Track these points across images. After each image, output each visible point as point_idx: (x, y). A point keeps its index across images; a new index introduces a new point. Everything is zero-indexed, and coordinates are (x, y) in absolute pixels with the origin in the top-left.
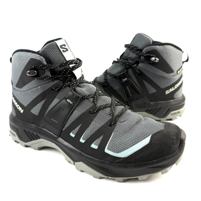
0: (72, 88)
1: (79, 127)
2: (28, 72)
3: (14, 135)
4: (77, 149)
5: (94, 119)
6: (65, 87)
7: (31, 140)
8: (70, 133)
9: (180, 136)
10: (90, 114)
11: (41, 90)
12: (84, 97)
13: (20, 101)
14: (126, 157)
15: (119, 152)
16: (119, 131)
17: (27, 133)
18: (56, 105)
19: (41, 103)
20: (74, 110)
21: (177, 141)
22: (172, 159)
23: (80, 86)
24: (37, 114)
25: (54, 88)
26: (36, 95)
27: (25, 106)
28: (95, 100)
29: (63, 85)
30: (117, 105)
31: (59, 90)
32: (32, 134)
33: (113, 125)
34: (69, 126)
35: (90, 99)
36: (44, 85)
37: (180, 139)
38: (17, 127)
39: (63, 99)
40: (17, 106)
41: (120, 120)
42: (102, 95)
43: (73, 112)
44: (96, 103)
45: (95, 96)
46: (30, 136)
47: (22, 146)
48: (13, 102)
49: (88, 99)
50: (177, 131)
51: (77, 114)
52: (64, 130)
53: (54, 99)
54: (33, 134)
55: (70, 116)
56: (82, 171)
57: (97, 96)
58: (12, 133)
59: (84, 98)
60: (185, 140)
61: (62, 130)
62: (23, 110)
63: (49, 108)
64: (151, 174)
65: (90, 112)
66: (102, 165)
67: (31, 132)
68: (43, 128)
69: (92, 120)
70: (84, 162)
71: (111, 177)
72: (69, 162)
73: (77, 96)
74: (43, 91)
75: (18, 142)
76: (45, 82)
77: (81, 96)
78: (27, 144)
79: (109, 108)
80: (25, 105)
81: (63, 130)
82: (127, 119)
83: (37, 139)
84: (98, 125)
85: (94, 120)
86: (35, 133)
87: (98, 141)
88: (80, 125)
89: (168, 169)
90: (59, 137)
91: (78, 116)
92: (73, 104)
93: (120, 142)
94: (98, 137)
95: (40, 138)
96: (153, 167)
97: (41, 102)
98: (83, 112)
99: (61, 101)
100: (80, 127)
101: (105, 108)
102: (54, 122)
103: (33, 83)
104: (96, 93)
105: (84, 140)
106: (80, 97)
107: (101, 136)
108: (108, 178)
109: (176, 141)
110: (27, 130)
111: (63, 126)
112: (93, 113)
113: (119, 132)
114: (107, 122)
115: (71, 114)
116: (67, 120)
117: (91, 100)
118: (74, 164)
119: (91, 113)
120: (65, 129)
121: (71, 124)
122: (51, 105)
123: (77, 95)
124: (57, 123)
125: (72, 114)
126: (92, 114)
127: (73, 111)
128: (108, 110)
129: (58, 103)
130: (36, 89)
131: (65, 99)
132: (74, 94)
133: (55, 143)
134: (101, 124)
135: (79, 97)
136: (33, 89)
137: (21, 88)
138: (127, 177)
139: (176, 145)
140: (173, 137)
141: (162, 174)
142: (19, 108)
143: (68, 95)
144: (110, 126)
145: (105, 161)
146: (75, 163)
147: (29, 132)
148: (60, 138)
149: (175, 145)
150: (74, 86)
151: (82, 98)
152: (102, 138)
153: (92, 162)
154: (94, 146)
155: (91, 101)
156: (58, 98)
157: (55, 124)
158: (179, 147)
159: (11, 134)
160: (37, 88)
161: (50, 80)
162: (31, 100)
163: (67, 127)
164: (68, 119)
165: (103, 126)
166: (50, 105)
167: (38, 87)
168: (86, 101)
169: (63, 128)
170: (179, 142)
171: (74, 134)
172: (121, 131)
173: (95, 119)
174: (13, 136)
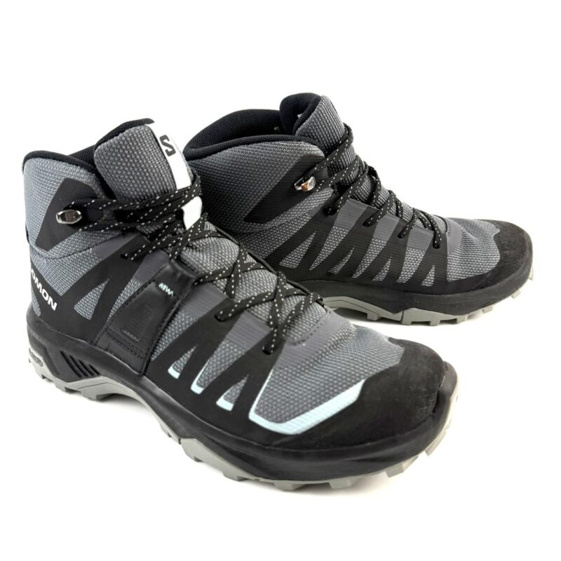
0: (173, 254)
1: (188, 355)
2: (60, 213)
3: (39, 361)
4: (184, 406)
5: (227, 333)
6: (154, 251)
7: (80, 377)
8: (168, 367)
9: (438, 385)
10: (217, 321)
11: (96, 258)
12: (203, 277)
13: (48, 282)
14: (299, 432)
15: (281, 422)
16: (287, 367)
17: (69, 361)
18: (133, 296)
19: (97, 289)
20: (178, 310)
21: (428, 398)
22: (413, 442)
23: (196, 248)
24: (89, 316)
25: (126, 255)
26: (85, 271)
27: (61, 294)
28: (233, 284)
29: (149, 247)
30: (291, 296)
31: (139, 260)
32: (79, 364)
33: (274, 349)
34: (165, 350)
35: (219, 281)
36: (101, 245)
37: (438, 392)
38: (44, 343)
39: (150, 283)
40: (43, 291)
41: (292, 336)
42: (252, 269)
43: (174, 315)
44: (233, 292)
45: (232, 273)
46: (77, 369)
47: (59, 391)
48: (33, 281)
49: (215, 282)
50: (431, 371)
51: (184, 319)
52: (155, 360)
53: (129, 281)
54: (82, 363)
55: (168, 325)
56: (198, 460)
57: (238, 273)
58: (33, 356)
59: (202, 280)
60: (450, 394)
61: (150, 359)
62: (56, 304)
63: (116, 303)
64: (360, 474)
65: (216, 317)
66: (243, 450)
67: (76, 358)
68: (106, 350)
69: (222, 338)
70: (200, 439)
71: (264, 478)
72: (170, 436)
73: (183, 275)
74: (101, 260)
75: (50, 381)
76: (103, 239)
77: (194, 277)
78: (71, 385)
79: (267, 304)
80: (61, 292)
81: (153, 359)
82: (311, 334)
83: (93, 376)
84: (236, 350)
85: (227, 336)
86: (87, 363)
87: (235, 390)
88: (192, 350)
89: (404, 464)
90: (144, 374)
91: (188, 326)
92: (174, 294)
93: (287, 395)
94: (235, 382)
95: (98, 374)
96: (365, 460)
97: (96, 287)
98: (201, 316)
99: (146, 287)
100: (193, 355)
101: (258, 304)
102: (129, 338)
103: (75, 240)
104: (235, 264)
105: (201, 386)
106: (191, 278)
107: (243, 378)
108: (257, 481)
109: (423, 398)
110: (68, 353)
111: (151, 350)
112: (225, 320)
113: (286, 369)
114: (259, 345)
115: (170, 321)
116: (161, 336)
117: (222, 283)
118: (180, 443)
119: (219, 320)
120: (156, 357)
121: (170, 345)
122: (122, 295)
123: (185, 272)
124: (138, 340)
125: (173, 321)
126: (223, 321)
127: (176, 312)
128: (263, 310)
129: (138, 292)
130: (83, 255)
131: (154, 281)
132: (176, 271)
133: (134, 390)
134: (243, 348)
135: (188, 279)
136: (75, 255)
137: (47, 249)
138: (303, 480)
139: (426, 408)
140: (419, 388)
141: (390, 475)
142: (46, 298)
143: (162, 272)
144: (267, 352)
145: (251, 440)
146: (182, 440)
147: (71, 357)
148: (145, 377)
149: (423, 407)
150: (179, 247)
151: (198, 281)
152: (246, 384)
153: (219, 441)
154: (225, 403)
155: (222, 288)
156: (139, 279)
157: (132, 344)
158: (434, 411)
159: (32, 360)
160: (84, 252)
161: (117, 233)
162: (73, 282)
163: (162, 353)
164: (162, 334)
165: (248, 353)
166: (119, 295)
167: (88, 251)
168: (207, 290)
169: (152, 353)
170: (433, 400)
171: (177, 371)
172: (290, 367)
173: (230, 333)
174: (37, 365)
